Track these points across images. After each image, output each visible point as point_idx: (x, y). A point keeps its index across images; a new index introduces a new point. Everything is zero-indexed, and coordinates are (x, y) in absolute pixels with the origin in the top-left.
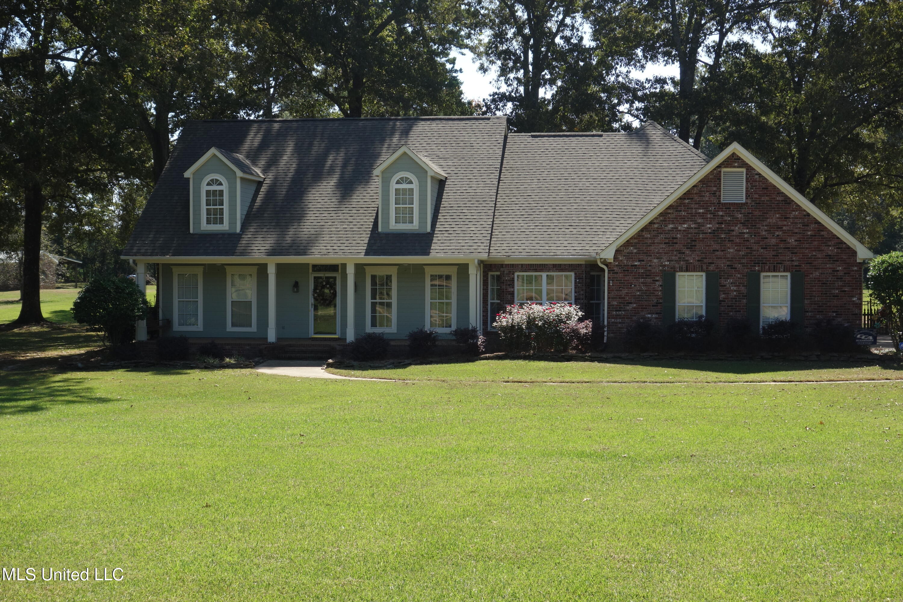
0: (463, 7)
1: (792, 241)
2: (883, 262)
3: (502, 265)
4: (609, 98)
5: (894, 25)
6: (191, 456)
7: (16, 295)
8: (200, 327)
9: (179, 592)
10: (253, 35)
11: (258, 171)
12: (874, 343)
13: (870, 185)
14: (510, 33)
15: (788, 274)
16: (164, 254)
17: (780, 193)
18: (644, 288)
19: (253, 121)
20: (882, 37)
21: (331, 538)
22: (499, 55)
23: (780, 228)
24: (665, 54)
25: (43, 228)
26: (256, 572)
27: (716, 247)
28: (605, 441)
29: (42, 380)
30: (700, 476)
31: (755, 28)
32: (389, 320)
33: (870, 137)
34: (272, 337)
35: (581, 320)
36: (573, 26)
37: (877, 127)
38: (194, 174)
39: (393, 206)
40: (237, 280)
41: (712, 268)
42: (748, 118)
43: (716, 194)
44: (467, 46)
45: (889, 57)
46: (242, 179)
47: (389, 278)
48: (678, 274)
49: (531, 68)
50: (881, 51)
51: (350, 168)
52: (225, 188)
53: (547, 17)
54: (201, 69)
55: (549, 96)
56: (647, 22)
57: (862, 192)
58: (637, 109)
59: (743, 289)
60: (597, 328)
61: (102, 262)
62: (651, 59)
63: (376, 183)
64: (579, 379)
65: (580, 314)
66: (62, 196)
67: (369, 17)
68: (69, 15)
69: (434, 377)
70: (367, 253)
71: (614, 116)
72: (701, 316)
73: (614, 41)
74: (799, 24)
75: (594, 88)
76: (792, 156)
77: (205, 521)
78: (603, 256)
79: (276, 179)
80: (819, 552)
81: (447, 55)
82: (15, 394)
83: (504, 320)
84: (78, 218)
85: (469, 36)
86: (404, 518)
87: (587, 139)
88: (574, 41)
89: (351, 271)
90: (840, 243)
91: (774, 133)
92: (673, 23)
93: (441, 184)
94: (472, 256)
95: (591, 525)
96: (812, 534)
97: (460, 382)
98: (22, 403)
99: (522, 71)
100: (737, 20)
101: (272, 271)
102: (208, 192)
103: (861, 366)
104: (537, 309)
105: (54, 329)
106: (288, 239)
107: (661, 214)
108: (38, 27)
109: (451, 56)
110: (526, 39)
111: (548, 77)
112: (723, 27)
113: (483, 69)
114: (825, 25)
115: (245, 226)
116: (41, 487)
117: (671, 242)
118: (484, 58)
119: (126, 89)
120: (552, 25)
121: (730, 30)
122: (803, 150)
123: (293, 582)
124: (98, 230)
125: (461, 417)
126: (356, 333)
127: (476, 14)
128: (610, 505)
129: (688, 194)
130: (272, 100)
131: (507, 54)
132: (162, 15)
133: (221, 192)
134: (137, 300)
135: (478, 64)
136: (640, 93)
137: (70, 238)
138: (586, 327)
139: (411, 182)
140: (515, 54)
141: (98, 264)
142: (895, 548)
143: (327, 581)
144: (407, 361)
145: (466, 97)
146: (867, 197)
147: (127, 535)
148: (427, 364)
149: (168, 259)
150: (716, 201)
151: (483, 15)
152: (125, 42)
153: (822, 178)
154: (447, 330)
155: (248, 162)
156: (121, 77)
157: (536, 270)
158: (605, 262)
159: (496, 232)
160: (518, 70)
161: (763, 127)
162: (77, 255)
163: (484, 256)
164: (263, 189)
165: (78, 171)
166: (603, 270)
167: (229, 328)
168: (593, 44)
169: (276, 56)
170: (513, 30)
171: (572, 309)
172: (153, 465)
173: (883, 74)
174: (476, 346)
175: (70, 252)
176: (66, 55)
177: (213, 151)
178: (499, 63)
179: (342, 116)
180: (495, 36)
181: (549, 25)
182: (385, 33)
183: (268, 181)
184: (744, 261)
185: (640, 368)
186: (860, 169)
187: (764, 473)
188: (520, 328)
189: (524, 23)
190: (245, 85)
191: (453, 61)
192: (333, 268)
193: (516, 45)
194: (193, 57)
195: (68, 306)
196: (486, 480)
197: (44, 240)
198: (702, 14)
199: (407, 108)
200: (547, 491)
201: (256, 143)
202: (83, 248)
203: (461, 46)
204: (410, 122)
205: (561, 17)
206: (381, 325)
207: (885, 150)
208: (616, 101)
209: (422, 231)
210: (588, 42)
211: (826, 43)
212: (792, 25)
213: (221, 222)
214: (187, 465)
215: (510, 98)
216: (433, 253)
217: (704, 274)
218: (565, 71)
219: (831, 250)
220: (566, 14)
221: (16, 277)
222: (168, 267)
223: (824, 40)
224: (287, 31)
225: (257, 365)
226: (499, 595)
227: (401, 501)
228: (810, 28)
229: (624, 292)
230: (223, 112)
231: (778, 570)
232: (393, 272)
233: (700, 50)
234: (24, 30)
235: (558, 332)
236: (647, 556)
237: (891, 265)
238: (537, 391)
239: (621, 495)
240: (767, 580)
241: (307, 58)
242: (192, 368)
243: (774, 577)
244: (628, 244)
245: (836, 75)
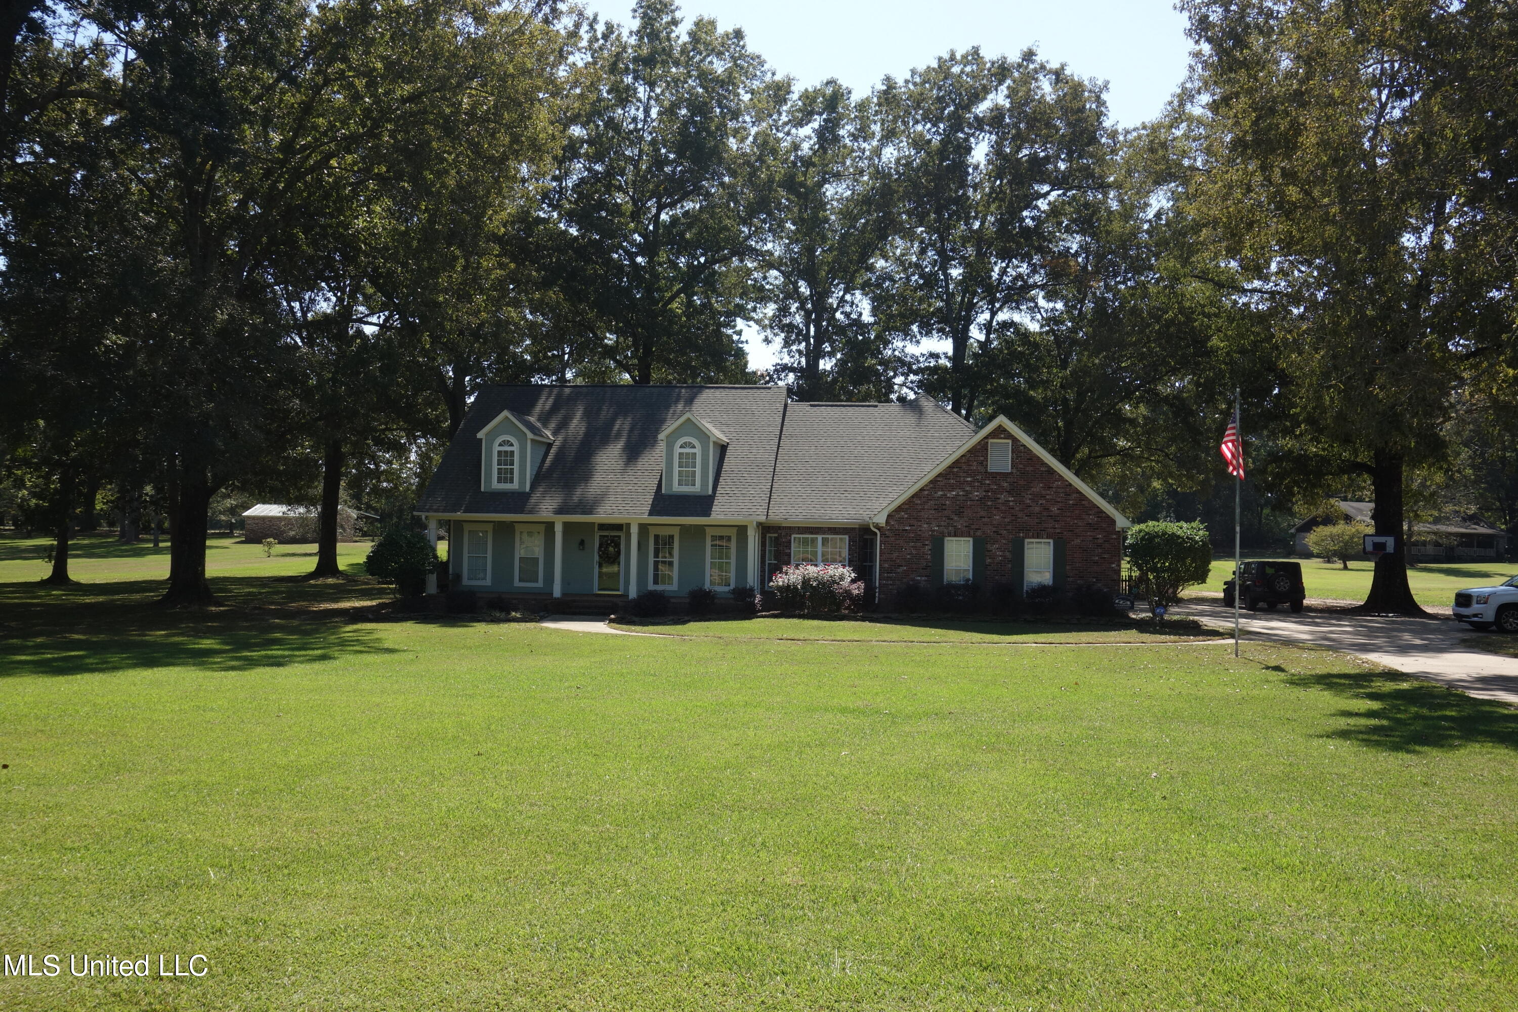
0: (749, 282)
1: (1055, 509)
2: (1140, 531)
3: (779, 528)
4: (885, 371)
5: (1154, 307)
6: (470, 706)
7: (314, 548)
8: (488, 582)
9: (442, 837)
10: (547, 304)
11: (549, 433)
12: (1132, 608)
13: (1132, 458)
14: (794, 307)
15: (1051, 541)
16: (455, 511)
17: (1043, 464)
18: (914, 552)
19: (545, 385)
20: (1143, 318)
21: (595, 787)
22: (782, 328)
23: (1043, 497)
24: (939, 331)
25: (342, 483)
26: (518, 819)
27: (983, 513)
28: (869, 697)
29: (335, 629)
30: (955, 732)
31: (1024, 307)
32: (670, 578)
33: (1132, 413)
34: (557, 592)
35: (853, 581)
36: (853, 303)
37: (1138, 403)
38: (487, 435)
39: (676, 469)
40: (525, 536)
41: (979, 533)
42: (1017, 392)
43: (983, 463)
44: (752, 319)
45: (1148, 337)
46: (532, 440)
47: (671, 537)
48: (947, 539)
49: (812, 340)
50: (1141, 331)
51: (636, 432)
52: (516, 448)
53: (828, 293)
54: (495, 335)
55: (828, 368)
56: (921, 300)
57: (1125, 464)
58: (912, 382)
59: (1008, 554)
60: (869, 589)
61: (399, 518)
62: (926, 335)
63: (661, 447)
64: (850, 638)
65: (853, 575)
66: (361, 453)
67: (659, 290)
68: (373, 282)
69: (711, 634)
70: (651, 513)
71: (890, 386)
72: (968, 580)
73: (891, 317)
74: (1066, 305)
75: (870, 361)
76: (1058, 429)
77: (475, 769)
78: (876, 520)
79: (565, 440)
80: (1061, 807)
81: (734, 326)
82: (306, 643)
83: (780, 580)
84: (377, 474)
85: (754, 309)
86: (667, 769)
87: (863, 409)
88: (854, 316)
89: (634, 530)
90: (1100, 512)
91: (1041, 408)
92: (947, 302)
93: (723, 449)
94: (751, 518)
95: (846, 778)
96: (1056, 790)
97: (736, 639)
98: (311, 652)
99: (804, 344)
100: (1006, 301)
101: (558, 529)
102: (499, 453)
103: (1119, 630)
104: (812, 570)
105: (349, 581)
106: (576, 499)
107: (931, 482)
108: (343, 293)
109: (738, 328)
110: (808, 314)
111: (829, 349)
112: (993, 306)
113: (767, 341)
114: (1089, 305)
115: (533, 486)
116: (320, 734)
117: (940, 508)
118: (769, 331)
119: (424, 353)
120: (833, 301)
121: (1001, 309)
122: (1068, 424)
123: (553, 829)
124: (396, 487)
125: (733, 672)
126: (638, 590)
127: (761, 289)
128: (867, 758)
129: (956, 463)
130: (565, 366)
131: (789, 328)
132: (461, 284)
133: (512, 452)
134: (427, 555)
135: (762, 336)
136: (914, 367)
137: (368, 494)
138: (857, 589)
139: (694, 447)
140: (797, 327)
141: (395, 520)
142: (1133, 804)
143: (586, 828)
144: (686, 618)
145: (751, 367)
146: (1129, 469)
147: (398, 782)
148: (705, 621)
149: (459, 515)
150: (983, 470)
151: (769, 290)
152: (423, 308)
153: (1086, 450)
154: (726, 589)
155: (539, 425)
156: (419, 341)
157: (812, 533)
158: (877, 526)
159: (774, 496)
160: (800, 343)
161: (1030, 400)
162: (376, 510)
163: (763, 518)
164: (553, 451)
165: (376, 431)
166: (876, 534)
167: (517, 583)
168: (872, 320)
169: (570, 324)
170: (796, 305)
171: (845, 571)
172: (431, 713)
173: (1143, 353)
174: (753, 604)
175: (369, 507)
176: (370, 319)
177: (505, 413)
178: (783, 335)
179: (632, 383)
180: (779, 310)
181: (830, 300)
182: (675, 305)
183: (557, 443)
184: (1009, 527)
185: (908, 628)
186: (1122, 443)
187: (1017, 731)
188: (796, 588)
189: (806, 299)
190: (540, 351)
191: (739, 333)
192: (618, 527)
193: (798, 319)
194: (490, 323)
195: (362, 559)
196: (751, 733)
197: (343, 494)
198: (974, 294)
199: (695, 376)
200: (808, 745)
201: (548, 406)
202: (381, 504)
203: (748, 319)
204: (696, 390)
205: (841, 293)
206: (664, 583)
207: (1145, 424)
208: (892, 374)
209: (704, 493)
210: (867, 318)
211: (1090, 325)
212: (1060, 305)
213: (512, 481)
214: (464, 715)
215: (792, 369)
216: (714, 515)
217: (971, 539)
218: (844, 345)
219: (1092, 519)
220: (846, 291)
221: (315, 531)
222: (459, 524)
223: (1089, 321)
224: (580, 301)
225: (542, 619)
226: (750, 844)
227: (667, 752)
228: (1076, 309)
229: (895, 555)
230: (517, 377)
231: (1019, 824)
232: (676, 532)
233: (972, 327)
234: (330, 295)
235: (831, 592)
236: (897, 808)
237: (1147, 533)
238: (809, 648)
239: (879, 749)
240: (1008, 833)
241: (599, 328)
242: (479, 621)
243: (1015, 830)
244: (899, 509)
245: (1099, 353)
